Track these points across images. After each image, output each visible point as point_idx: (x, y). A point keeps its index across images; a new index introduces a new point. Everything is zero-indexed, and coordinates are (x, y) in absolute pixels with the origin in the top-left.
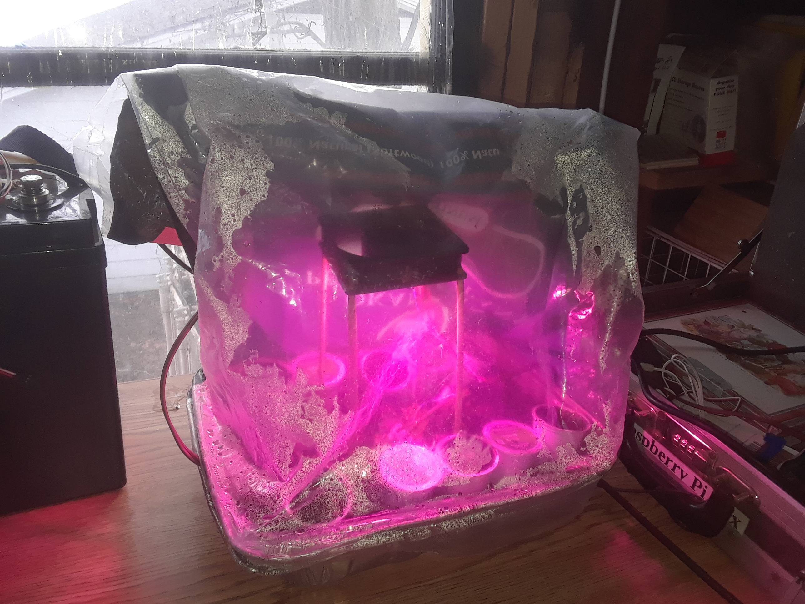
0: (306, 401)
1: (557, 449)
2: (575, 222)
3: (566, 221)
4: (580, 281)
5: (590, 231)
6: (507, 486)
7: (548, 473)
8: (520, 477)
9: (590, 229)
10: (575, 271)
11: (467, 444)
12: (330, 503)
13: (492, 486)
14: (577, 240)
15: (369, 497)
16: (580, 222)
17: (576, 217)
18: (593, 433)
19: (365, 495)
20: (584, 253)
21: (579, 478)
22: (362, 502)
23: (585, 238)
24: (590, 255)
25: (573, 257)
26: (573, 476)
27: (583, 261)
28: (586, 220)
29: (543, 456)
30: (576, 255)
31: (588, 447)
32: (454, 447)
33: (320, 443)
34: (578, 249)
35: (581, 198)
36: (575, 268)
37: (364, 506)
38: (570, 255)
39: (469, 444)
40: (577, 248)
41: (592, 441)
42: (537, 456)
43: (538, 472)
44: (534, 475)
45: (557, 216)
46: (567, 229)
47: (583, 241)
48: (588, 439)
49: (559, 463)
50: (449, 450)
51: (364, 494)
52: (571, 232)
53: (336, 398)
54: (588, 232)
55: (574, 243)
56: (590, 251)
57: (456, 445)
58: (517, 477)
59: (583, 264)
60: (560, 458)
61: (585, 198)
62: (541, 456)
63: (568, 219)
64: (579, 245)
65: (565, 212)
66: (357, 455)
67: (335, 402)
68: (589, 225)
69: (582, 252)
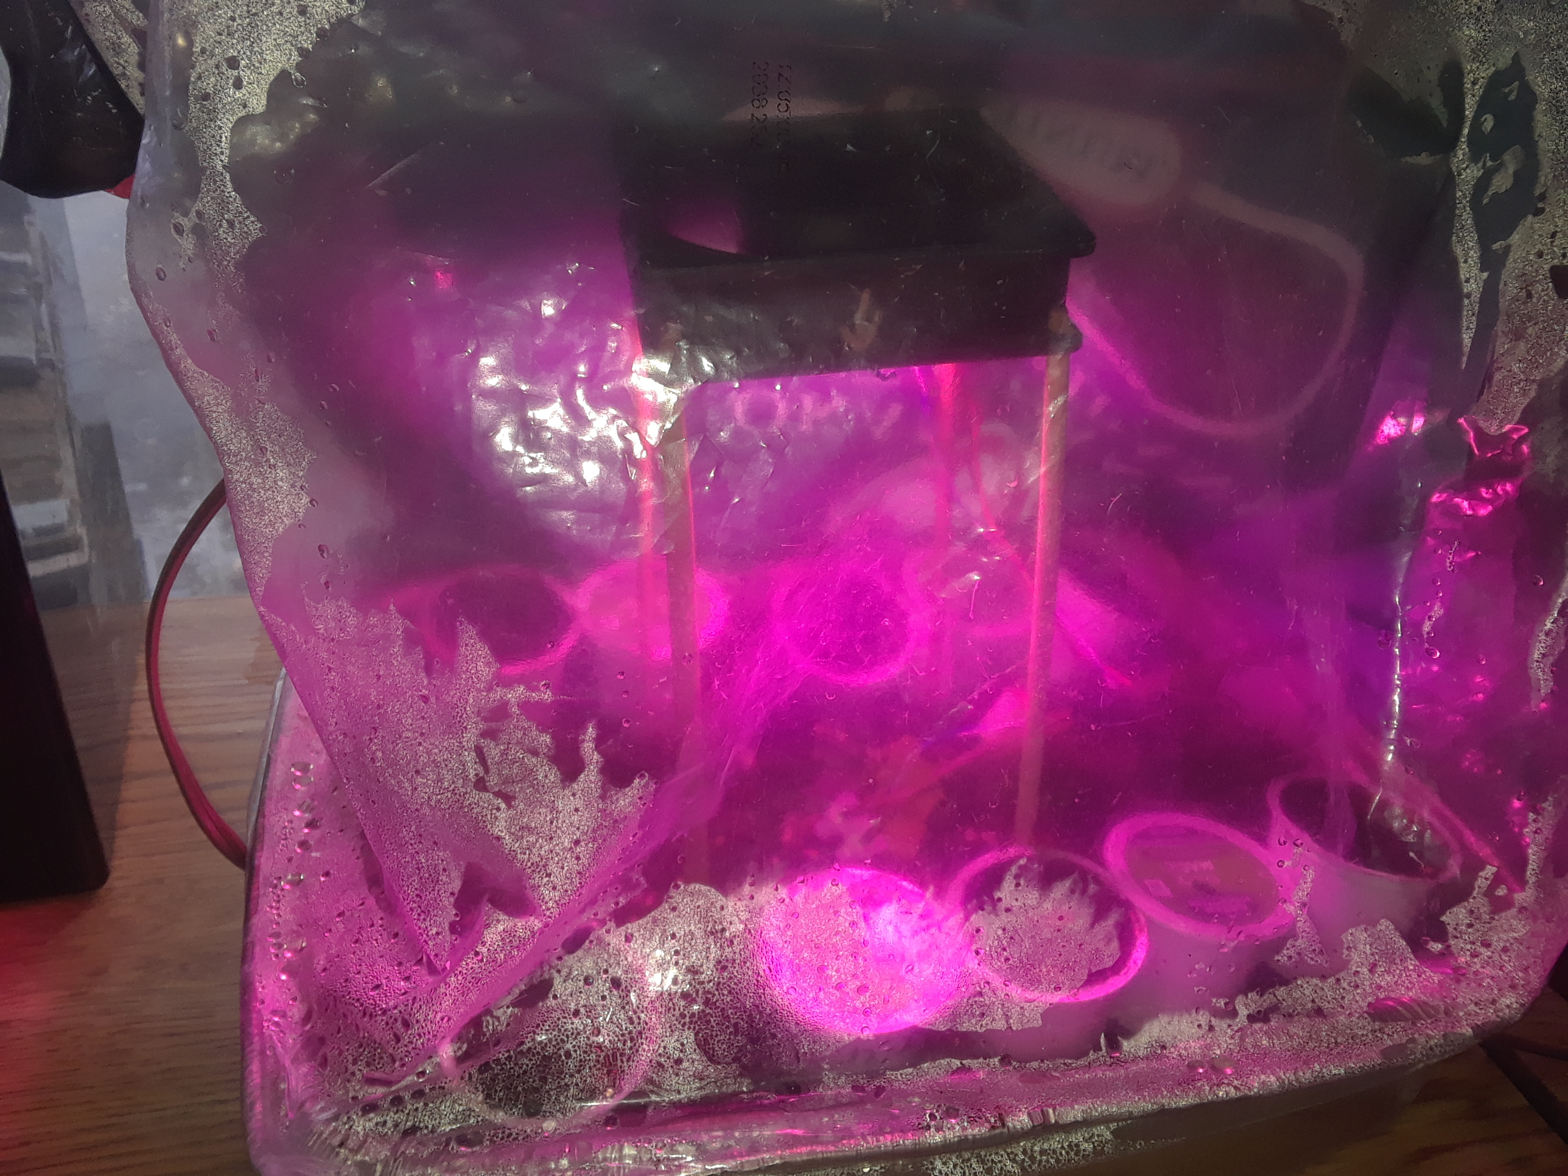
0: (490, 734)
1: (1347, 938)
2: (1482, 185)
3: (1450, 180)
4: (1483, 387)
5: (1538, 212)
6: (1164, 1047)
7: (1308, 1016)
8: (1213, 1019)
9: (1540, 205)
10: (1466, 350)
11: (1039, 904)
12: (574, 1055)
13: (1114, 1045)
14: (1484, 244)
15: (704, 1046)
16: (1502, 182)
17: (1489, 163)
18: (1478, 901)
19: (692, 1037)
20: (1510, 288)
21: (1413, 1040)
22: (679, 1061)
23: (1515, 238)
24: (1529, 295)
25: (1466, 302)
26: (1394, 1035)
27: (1503, 317)
28: (1526, 176)
29: (1295, 957)
30: (1476, 297)
31: (1452, 942)
32: (995, 911)
33: (536, 875)
34: (1485, 275)
35: (1512, 97)
36: (1467, 339)
37: (687, 1074)
38: (1456, 295)
39: (1048, 905)
40: (1482, 270)
41: (1470, 926)
42: (1276, 958)
43: (1274, 1009)
44: (1259, 1017)
45: (1424, 159)
46: (1454, 207)
47: (1507, 249)
48: (1456, 917)
49: (1349, 984)
50: (977, 919)
51: (689, 1037)
52: (1466, 217)
53: (591, 732)
54: (1530, 217)
55: (1474, 255)
56: (1531, 284)
57: (1002, 905)
58: (1203, 1018)
59: (1500, 327)
60: (1354, 969)
61: (1529, 97)
62: (1290, 957)
63: (1460, 175)
64: (1492, 262)
65: (1451, 144)
66: (674, 909)
67: (586, 745)
68: (1537, 192)
69: (1501, 286)
